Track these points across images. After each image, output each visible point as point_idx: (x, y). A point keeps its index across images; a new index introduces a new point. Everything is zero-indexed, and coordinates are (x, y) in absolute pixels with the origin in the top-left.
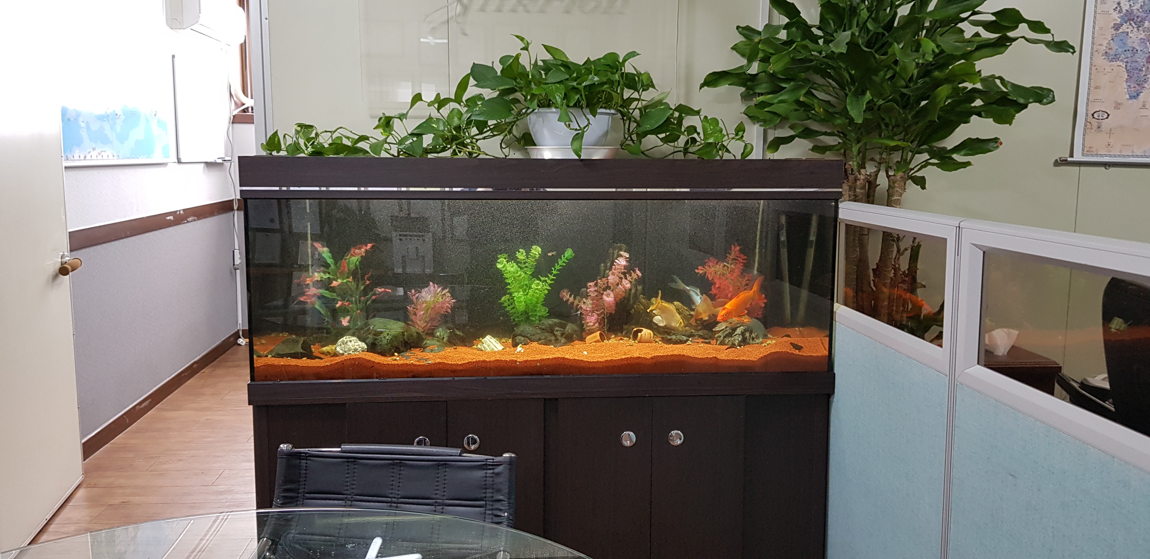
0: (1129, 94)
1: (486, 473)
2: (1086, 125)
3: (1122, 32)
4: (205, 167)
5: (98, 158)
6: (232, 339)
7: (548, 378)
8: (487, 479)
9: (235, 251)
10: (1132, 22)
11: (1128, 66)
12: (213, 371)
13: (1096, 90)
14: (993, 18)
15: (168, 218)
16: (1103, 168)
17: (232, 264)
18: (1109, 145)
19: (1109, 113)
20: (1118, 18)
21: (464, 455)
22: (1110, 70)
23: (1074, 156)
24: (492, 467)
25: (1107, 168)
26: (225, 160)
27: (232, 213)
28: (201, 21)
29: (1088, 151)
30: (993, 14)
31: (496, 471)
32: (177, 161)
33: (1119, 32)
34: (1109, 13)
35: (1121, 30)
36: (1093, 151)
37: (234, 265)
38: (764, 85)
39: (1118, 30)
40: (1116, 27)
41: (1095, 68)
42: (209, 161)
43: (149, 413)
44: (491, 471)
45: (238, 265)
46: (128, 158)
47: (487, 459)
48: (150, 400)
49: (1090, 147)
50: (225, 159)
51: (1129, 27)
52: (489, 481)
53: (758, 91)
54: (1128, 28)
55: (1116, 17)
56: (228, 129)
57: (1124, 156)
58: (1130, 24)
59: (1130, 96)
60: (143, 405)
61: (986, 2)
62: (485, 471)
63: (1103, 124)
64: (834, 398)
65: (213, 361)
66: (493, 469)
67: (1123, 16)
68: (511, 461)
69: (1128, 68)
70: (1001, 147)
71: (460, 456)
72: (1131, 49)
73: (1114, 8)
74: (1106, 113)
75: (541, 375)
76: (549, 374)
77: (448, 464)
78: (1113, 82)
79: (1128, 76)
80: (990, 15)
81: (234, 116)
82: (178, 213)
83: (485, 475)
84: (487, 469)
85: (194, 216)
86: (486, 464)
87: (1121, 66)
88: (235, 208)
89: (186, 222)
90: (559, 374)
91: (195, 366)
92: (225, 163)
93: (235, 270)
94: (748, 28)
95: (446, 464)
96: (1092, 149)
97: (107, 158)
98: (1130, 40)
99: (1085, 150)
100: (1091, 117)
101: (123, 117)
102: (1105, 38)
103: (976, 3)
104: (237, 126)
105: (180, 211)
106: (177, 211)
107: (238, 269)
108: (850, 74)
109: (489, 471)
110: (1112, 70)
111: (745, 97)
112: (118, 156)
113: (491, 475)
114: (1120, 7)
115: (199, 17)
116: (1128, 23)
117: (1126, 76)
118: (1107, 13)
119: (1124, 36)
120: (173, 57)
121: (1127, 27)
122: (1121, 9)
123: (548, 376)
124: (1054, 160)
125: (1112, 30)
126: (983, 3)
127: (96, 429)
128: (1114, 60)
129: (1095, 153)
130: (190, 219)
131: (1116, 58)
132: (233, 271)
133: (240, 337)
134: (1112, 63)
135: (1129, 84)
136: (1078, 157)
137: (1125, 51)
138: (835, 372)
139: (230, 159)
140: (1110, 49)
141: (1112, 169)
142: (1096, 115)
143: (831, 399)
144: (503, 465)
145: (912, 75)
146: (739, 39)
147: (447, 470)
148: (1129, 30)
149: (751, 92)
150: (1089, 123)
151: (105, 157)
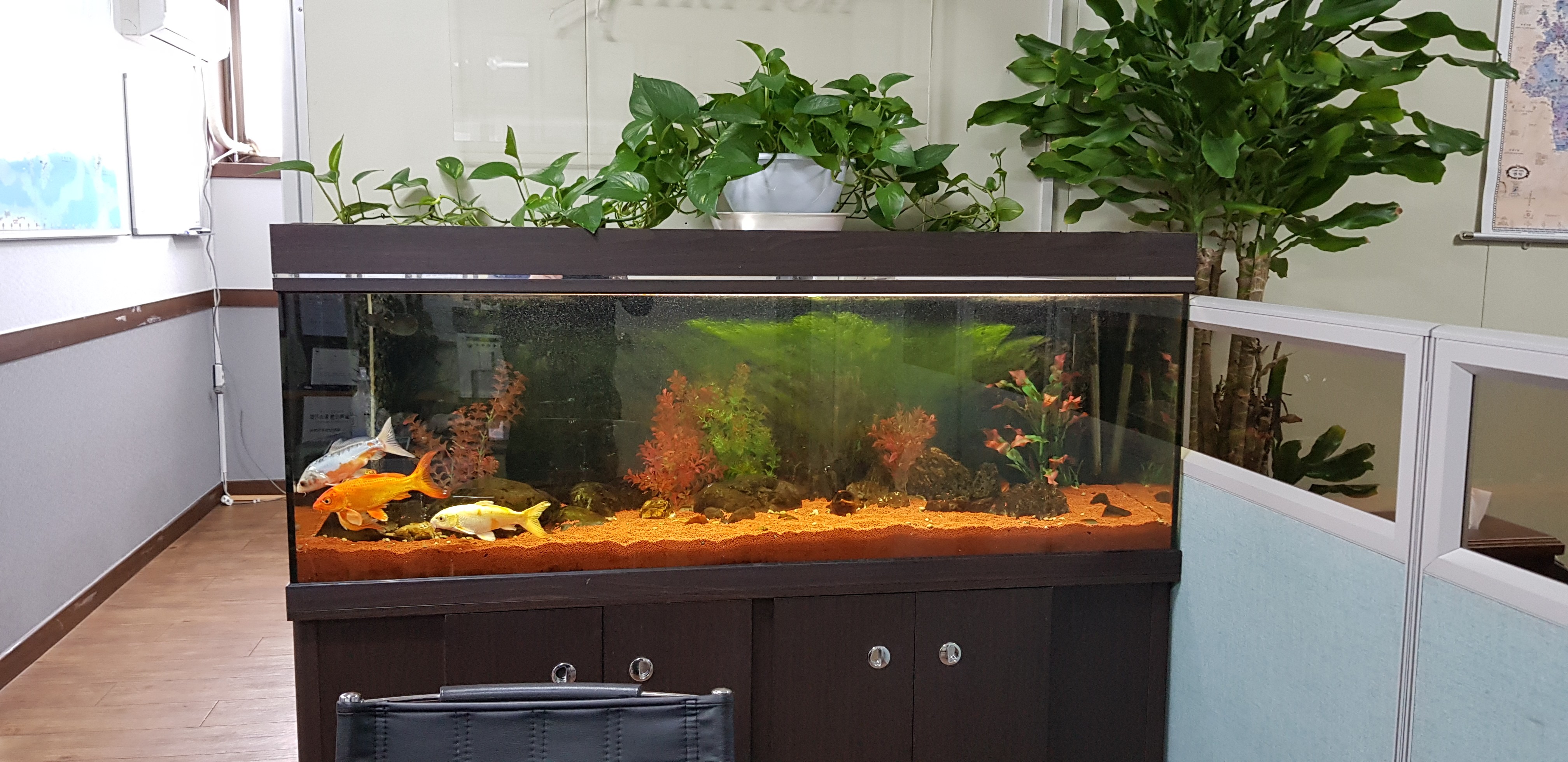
0: (1556, 142)
1: (685, 722)
2: (1497, 186)
3: (1549, 55)
4: (173, 243)
5: (14, 228)
6: (213, 496)
7: (760, 568)
8: (688, 730)
9: (216, 366)
10: (1561, 41)
11: (1555, 102)
12: (186, 545)
13: (1512, 136)
14: (1404, 27)
15: (119, 318)
16: (1519, 248)
17: (213, 385)
18: (1528, 215)
19: (1529, 170)
20: (1543, 35)
21: (644, 693)
22: (1531, 109)
23: (1483, 231)
24: (694, 712)
25: (1525, 247)
26: (201, 232)
27: (209, 312)
28: (166, 23)
29: (1500, 224)
30: (1404, 21)
31: (701, 717)
32: (130, 232)
33: (1543, 54)
34: (1532, 26)
35: (1546, 52)
36: (1506, 224)
37: (215, 386)
38: (1058, 123)
39: (1543, 51)
40: (1541, 46)
41: (1512, 105)
42: (177, 233)
43: (94, 612)
44: (694, 718)
45: (221, 387)
46: (59, 228)
47: (686, 700)
48: (95, 593)
49: (1503, 218)
50: (202, 230)
51: (1558, 47)
52: (690, 734)
53: (1048, 132)
54: (1556, 49)
55: (1540, 33)
56: (205, 187)
57: (1548, 231)
58: (1559, 43)
59: (1557, 146)
60: (85, 601)
61: (1399, 3)
62: (684, 719)
63: (1521, 184)
64: (1178, 588)
65: (187, 530)
66: (696, 714)
67: (1549, 32)
68: (725, 702)
69: (1554, 106)
70: (1400, 215)
71: (639, 696)
72: (1559, 79)
73: (1538, 19)
74: (1526, 169)
75: (748, 562)
76: (760, 562)
77: (622, 711)
78: (1535, 125)
79: (1555, 117)
80: (1399, 22)
81: (213, 167)
82: (133, 310)
83: (683, 725)
84: (685, 716)
85: (157, 315)
86: (685, 708)
87: (1545, 103)
88: (216, 303)
89: (144, 323)
90: (776, 562)
91: (161, 538)
92: (202, 237)
93: (217, 393)
94: (1032, 39)
95: (619, 711)
96: (1506, 221)
97: (27, 228)
98: (1559, 66)
99: (1497, 223)
100: (1506, 175)
101: (50, 166)
102: (1524, 63)
103: (1383, 4)
104: (218, 181)
105: (136, 307)
106: (132, 308)
107: (221, 393)
108: (1193, 107)
109: (689, 719)
110: (1534, 108)
111: (1027, 141)
112: (44, 225)
113: (694, 724)
114: (1546, 18)
115: (164, 16)
116: (1556, 42)
117: (1553, 118)
118: (1529, 27)
119: (1550, 60)
120: (124, 76)
121: (1555, 47)
122: (1547, 22)
123: (759, 565)
124: (1454, 236)
125: (1535, 52)
126: (1396, 3)
127: (15, 641)
128: (1537, 94)
129: (1510, 226)
130: (151, 319)
131: (1538, 91)
132: (214, 395)
133: (225, 494)
134: (1534, 98)
135: (1556, 129)
136: (1487, 231)
137: (1552, 81)
138: (1182, 549)
139: (209, 230)
140: (1532, 78)
141: (1531, 249)
142: (1511, 173)
143: (1174, 588)
144: (714, 709)
145: (1280, 111)
146: (1018, 54)
147: (621, 719)
148: (1557, 52)
149: (1038, 133)
150: (1502, 184)
151: (24, 226)
